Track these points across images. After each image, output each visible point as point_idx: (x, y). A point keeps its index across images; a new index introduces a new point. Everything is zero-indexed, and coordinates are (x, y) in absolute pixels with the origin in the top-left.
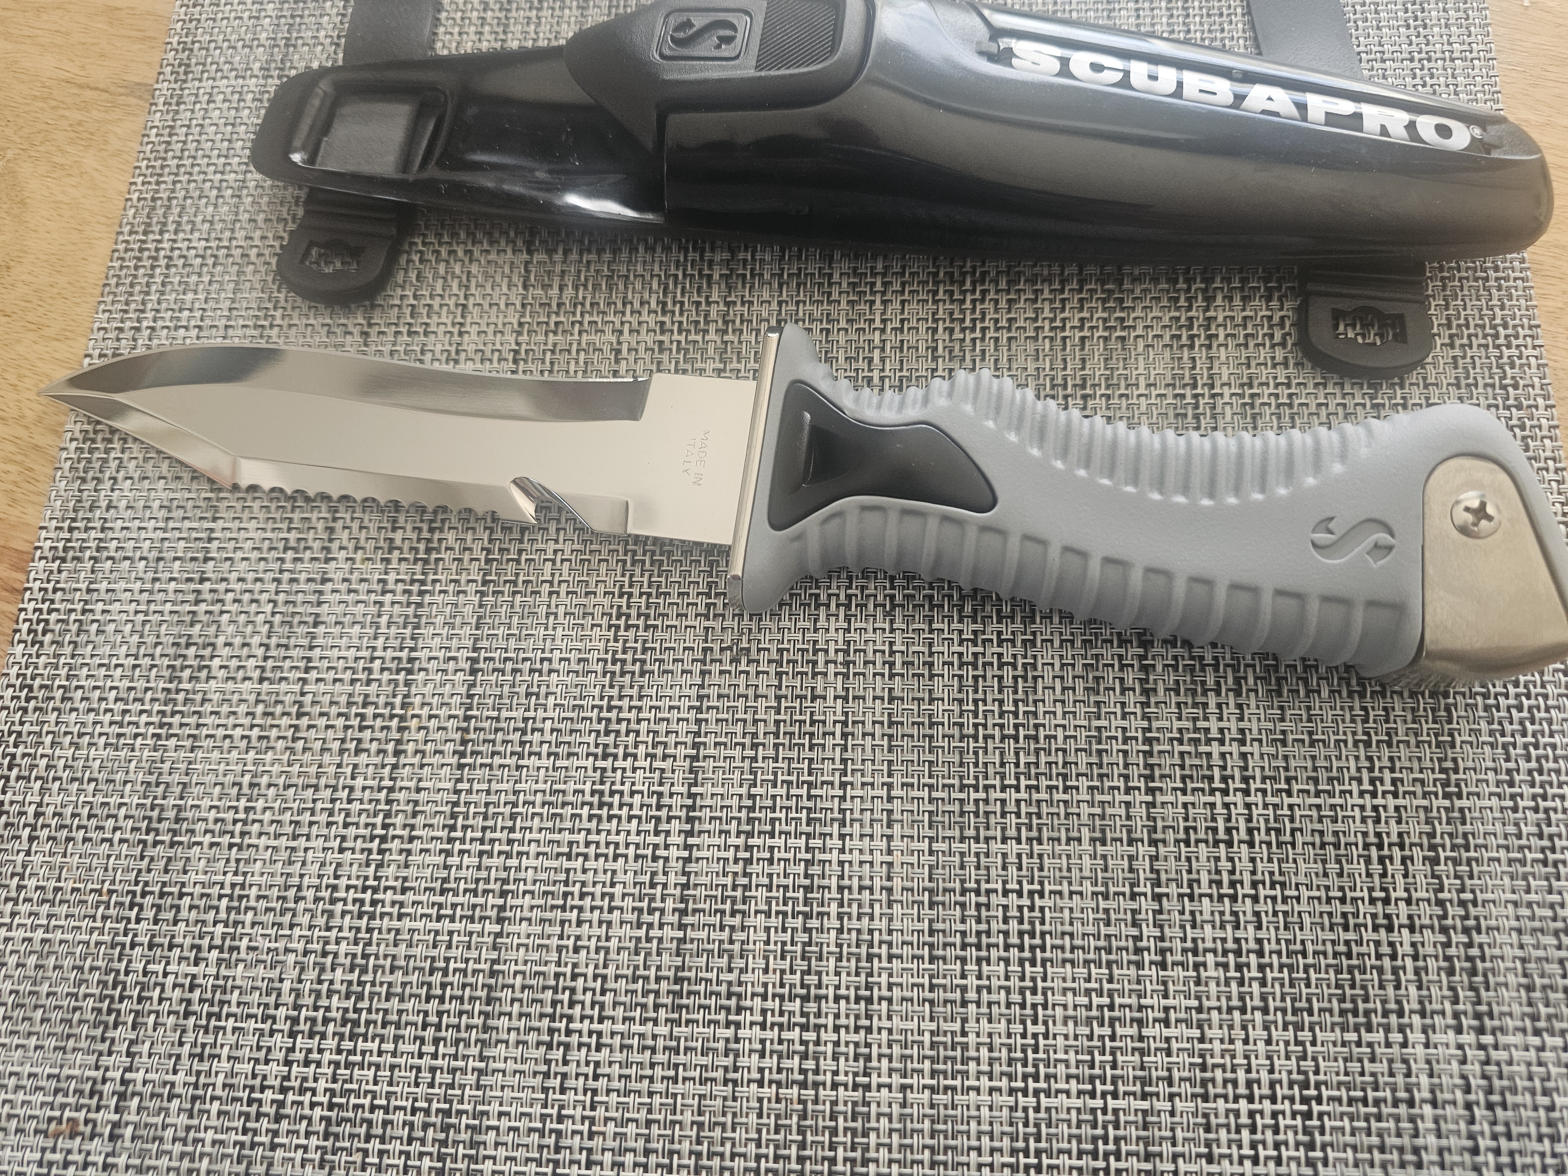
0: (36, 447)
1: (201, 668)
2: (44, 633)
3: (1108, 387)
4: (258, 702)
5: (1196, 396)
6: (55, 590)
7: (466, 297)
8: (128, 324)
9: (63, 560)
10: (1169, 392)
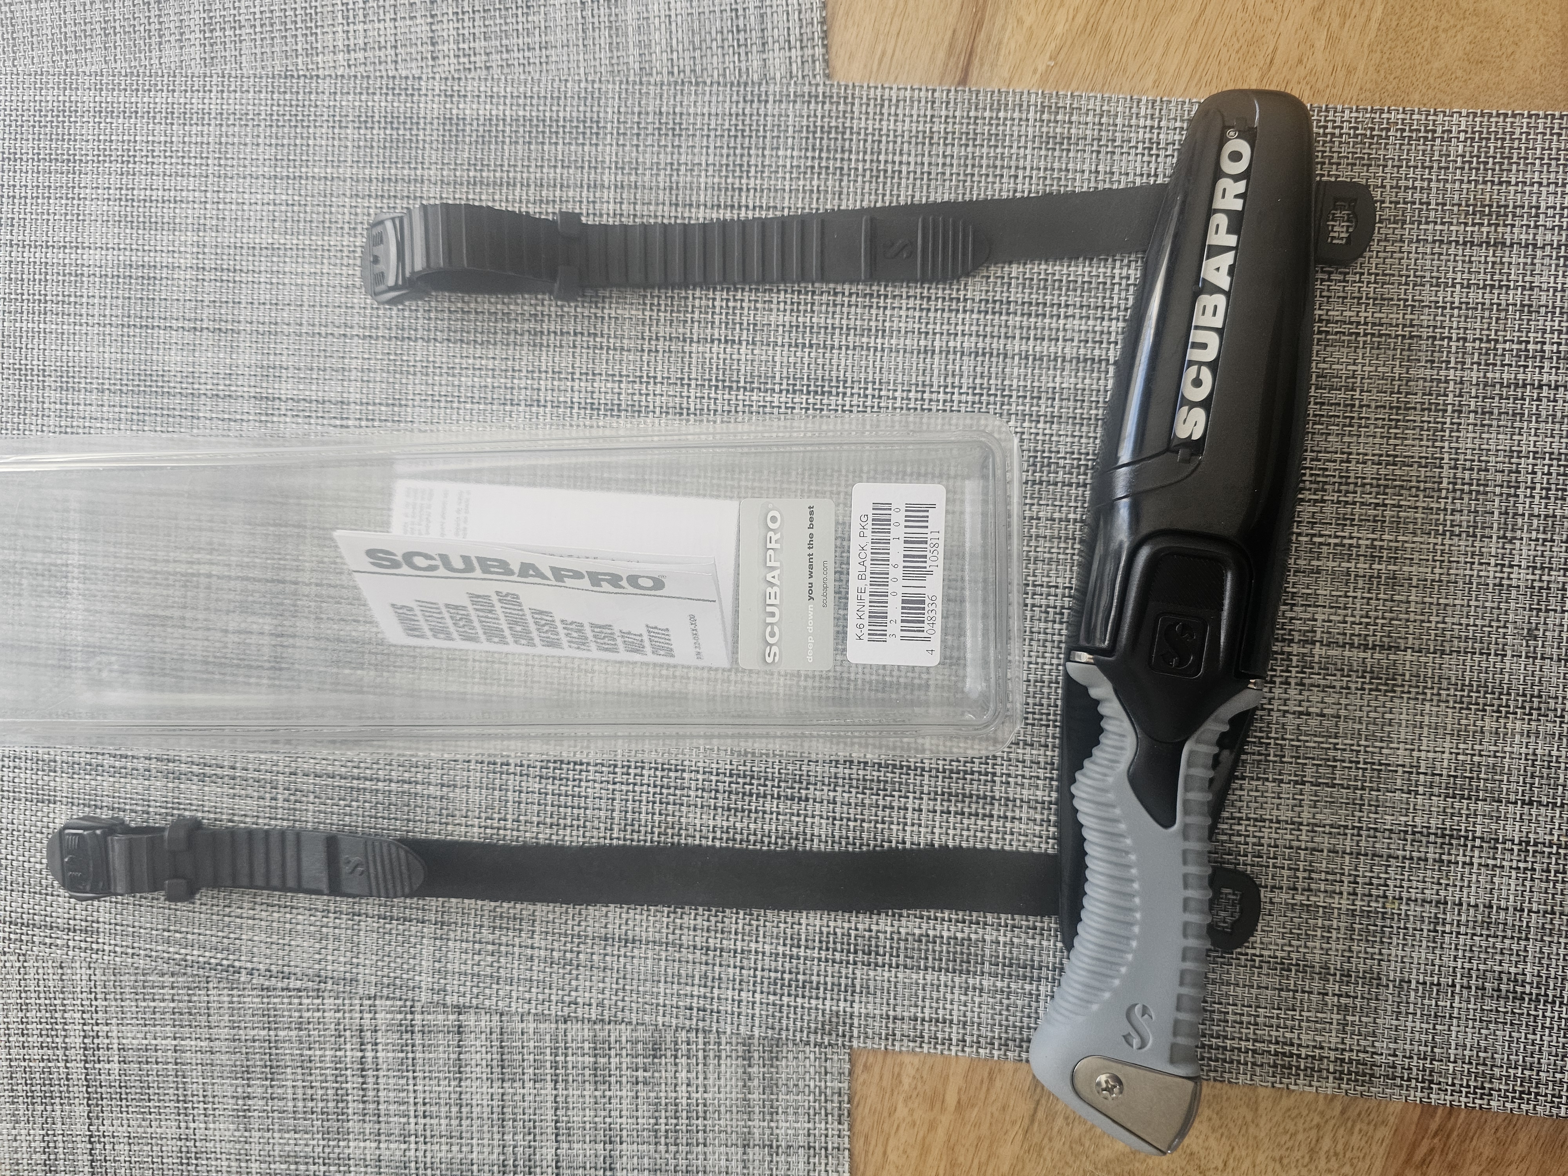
0: (1343, 1112)
1: (1516, 980)
2: (1483, 1088)
3: (1353, 390)
4: (1542, 940)
5: (1366, 335)
6: (1453, 1085)
7: (1248, 819)
8: (1250, 1059)
9: (1431, 1082)
10: (1360, 352)
